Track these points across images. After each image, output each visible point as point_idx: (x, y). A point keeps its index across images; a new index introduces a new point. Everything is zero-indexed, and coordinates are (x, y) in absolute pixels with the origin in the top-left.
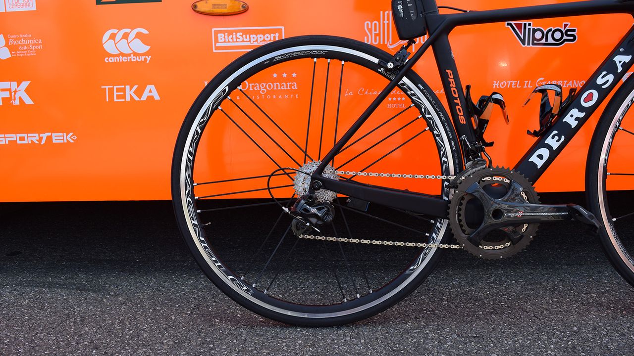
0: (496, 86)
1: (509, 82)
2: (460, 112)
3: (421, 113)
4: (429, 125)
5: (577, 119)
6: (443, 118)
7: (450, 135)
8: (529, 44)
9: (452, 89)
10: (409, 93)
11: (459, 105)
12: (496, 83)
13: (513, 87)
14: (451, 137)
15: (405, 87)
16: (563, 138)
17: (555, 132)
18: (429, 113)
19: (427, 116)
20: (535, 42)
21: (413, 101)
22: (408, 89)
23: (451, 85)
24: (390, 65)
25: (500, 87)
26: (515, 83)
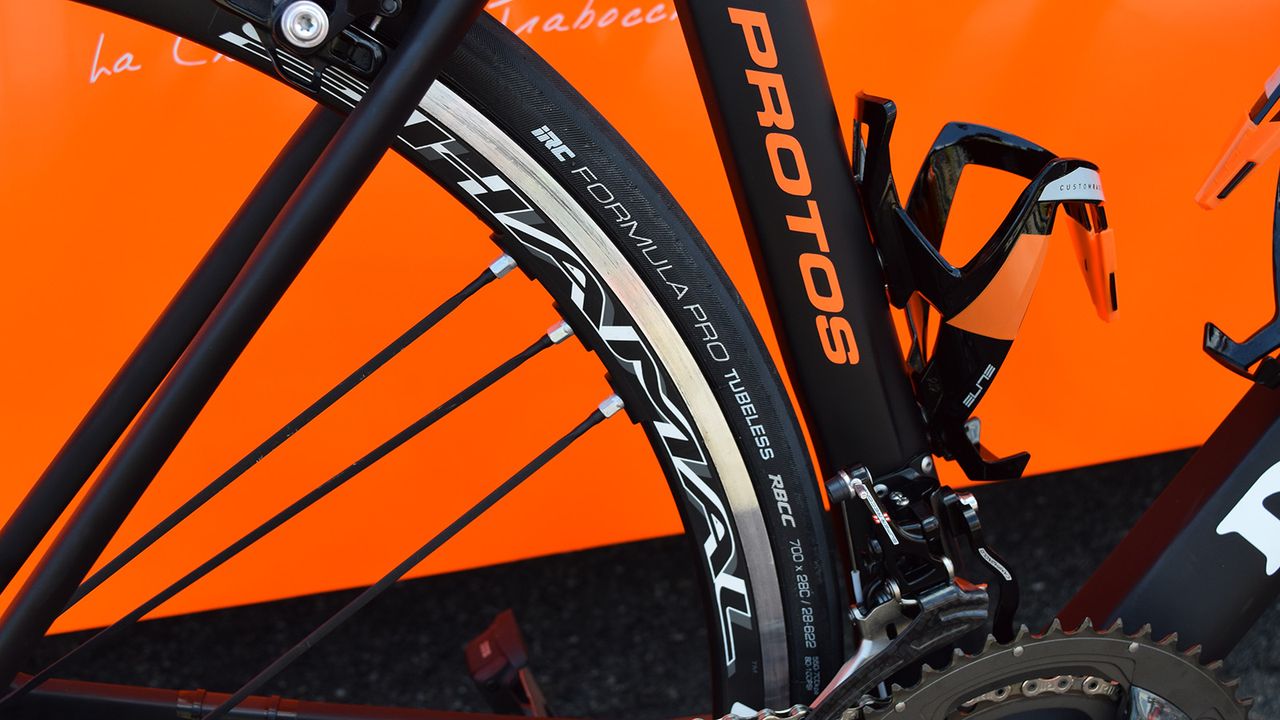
2: (824, 290)
3: (566, 310)
4: (620, 381)
6: (712, 340)
7: (762, 442)
9: (773, 143)
10: (472, 187)
11: (815, 249)
14: (767, 454)
15: (439, 148)
18: (622, 317)
19: (608, 333)
21: (504, 240)
22: (461, 166)
23: (766, 118)
24: (307, 20)
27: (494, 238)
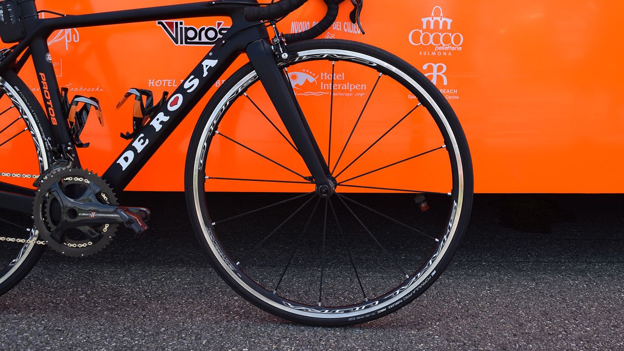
1: (165, 81)
3: (20, 113)
4: (27, 125)
5: (161, 123)
6: (37, 118)
7: (44, 135)
9: (45, 91)
10: (9, 95)
11: (51, 107)
12: (152, 82)
13: (169, 85)
15: (4, 88)
16: (147, 141)
17: (142, 135)
18: (26, 114)
20: (188, 41)
22: (7, 91)
23: (44, 88)
25: (155, 85)
26: (170, 82)
27: (11, 102)
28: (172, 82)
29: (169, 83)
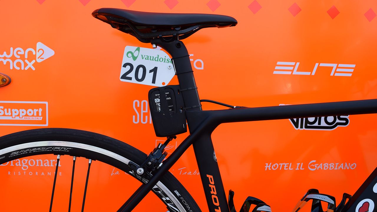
0: (268, 168)
1: (282, 164)
8: (302, 127)
9: (213, 197)
10: (164, 199)
12: (268, 165)
13: (285, 169)
15: (159, 192)
20: (308, 125)
21: (169, 208)
22: (162, 195)
23: (212, 192)
24: (140, 170)
25: (272, 169)
26: (287, 165)
27: (167, 208)
28: (289, 165)
29: (285, 166)
